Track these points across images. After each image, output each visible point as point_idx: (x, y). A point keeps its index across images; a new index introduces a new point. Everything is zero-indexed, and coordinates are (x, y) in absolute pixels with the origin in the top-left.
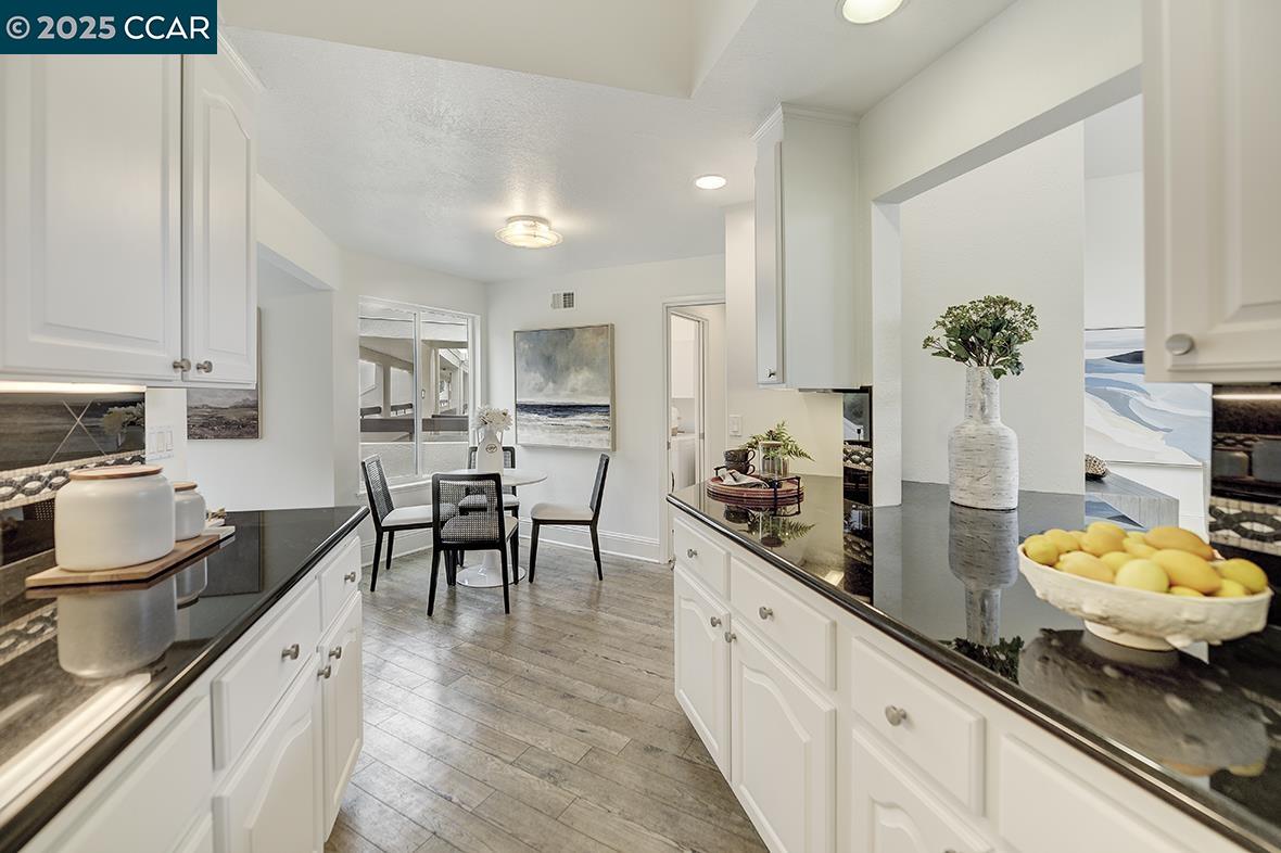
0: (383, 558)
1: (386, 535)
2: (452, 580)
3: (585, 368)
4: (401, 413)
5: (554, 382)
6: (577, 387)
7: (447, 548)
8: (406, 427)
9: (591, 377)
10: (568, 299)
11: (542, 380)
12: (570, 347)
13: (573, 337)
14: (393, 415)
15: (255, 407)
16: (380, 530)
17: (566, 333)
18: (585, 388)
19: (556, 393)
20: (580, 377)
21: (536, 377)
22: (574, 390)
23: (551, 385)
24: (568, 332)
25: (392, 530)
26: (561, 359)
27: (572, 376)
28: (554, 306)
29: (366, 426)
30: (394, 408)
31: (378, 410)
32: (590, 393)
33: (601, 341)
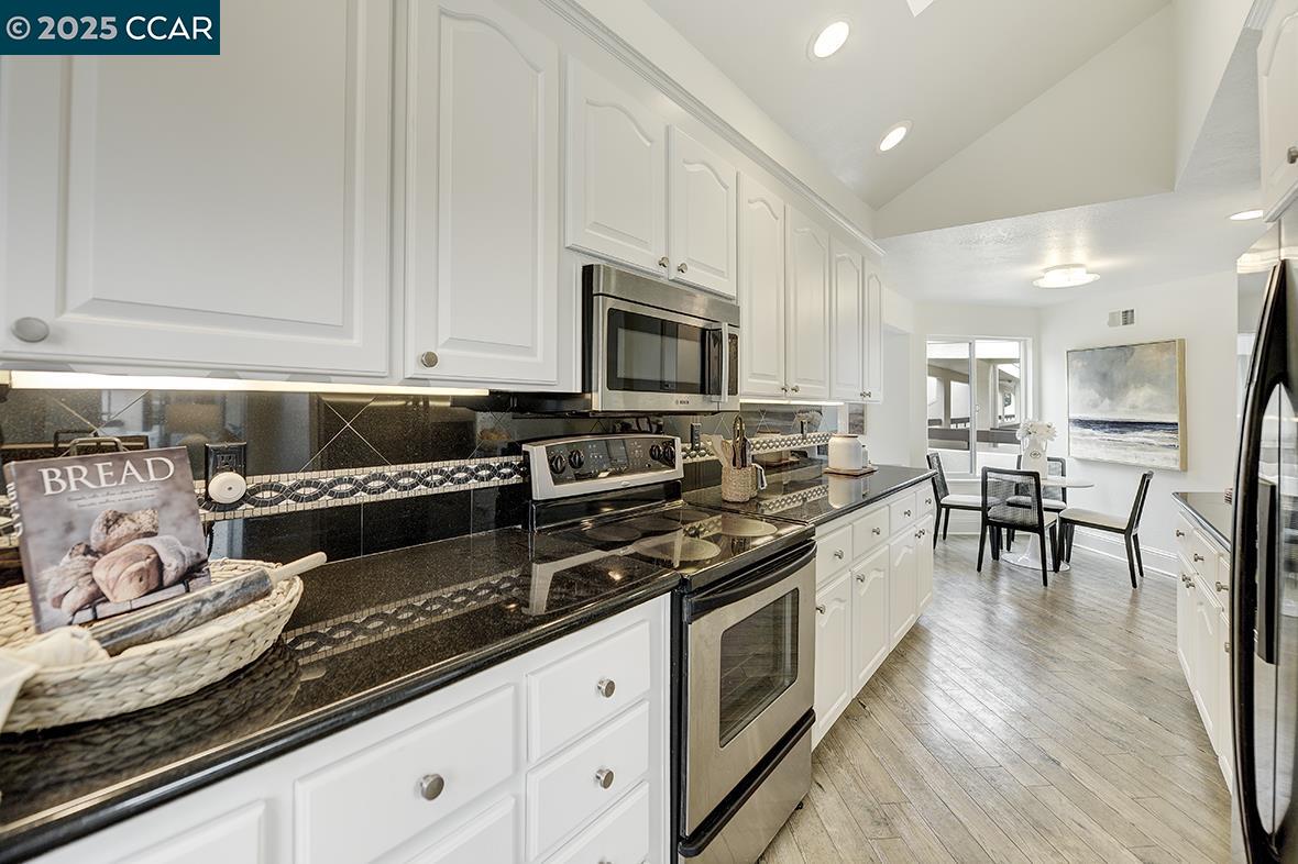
0: (941, 532)
1: (944, 510)
2: (996, 556)
3: (1147, 385)
4: (961, 426)
5: (1111, 398)
6: (1138, 403)
7: (992, 524)
8: (964, 436)
9: (1155, 393)
10: (1128, 317)
11: (1097, 396)
12: (1128, 364)
13: (1132, 354)
14: (953, 427)
15: (862, 414)
16: (940, 506)
17: (1125, 349)
18: (1147, 405)
19: (1113, 410)
20: (1141, 394)
21: (1092, 394)
22: (1134, 407)
23: (1107, 401)
24: (1126, 350)
25: (948, 507)
26: (1118, 376)
27: (1131, 393)
28: (1112, 323)
29: (932, 434)
30: (953, 421)
31: (939, 422)
32: (1151, 410)
33: (1166, 356)
